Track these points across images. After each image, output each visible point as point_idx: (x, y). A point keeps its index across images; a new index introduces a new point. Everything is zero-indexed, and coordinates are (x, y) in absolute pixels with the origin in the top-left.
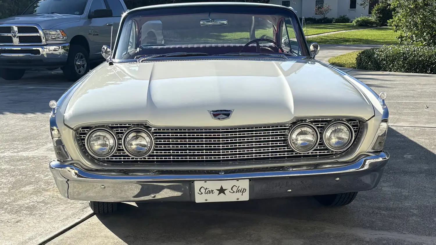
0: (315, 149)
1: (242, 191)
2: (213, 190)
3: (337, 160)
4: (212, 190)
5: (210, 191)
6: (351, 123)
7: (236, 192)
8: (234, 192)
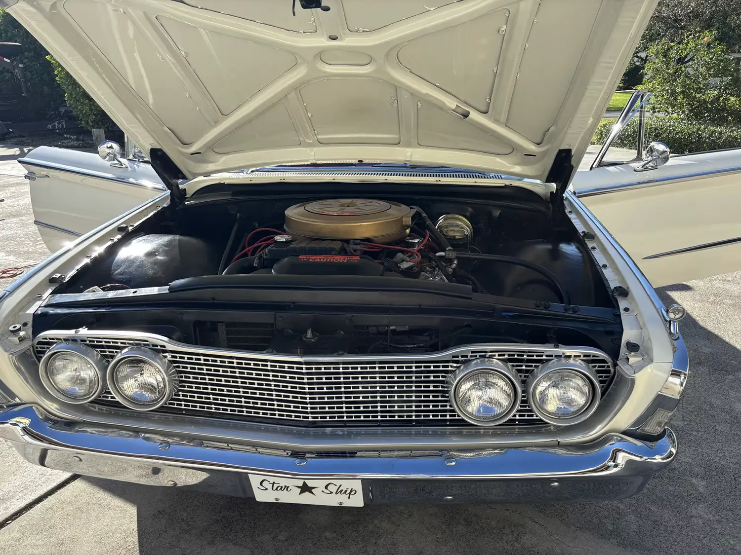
0: (510, 419)
1: (348, 492)
2: (288, 487)
3: (557, 440)
4: (285, 486)
5: (282, 487)
6: (595, 366)
7: (336, 493)
8: (331, 493)
